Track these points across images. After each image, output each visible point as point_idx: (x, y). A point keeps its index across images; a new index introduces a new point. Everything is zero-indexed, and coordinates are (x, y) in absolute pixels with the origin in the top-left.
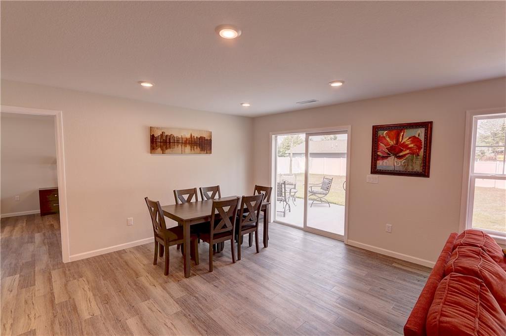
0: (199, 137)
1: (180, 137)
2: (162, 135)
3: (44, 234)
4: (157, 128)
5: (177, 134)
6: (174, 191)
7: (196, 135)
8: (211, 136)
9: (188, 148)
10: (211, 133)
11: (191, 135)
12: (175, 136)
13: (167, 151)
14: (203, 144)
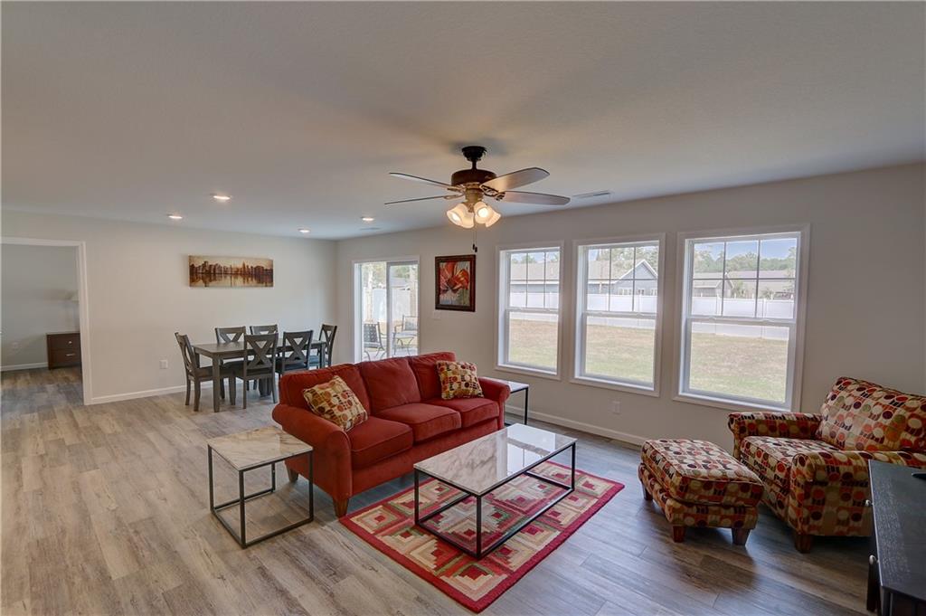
0: (254, 266)
1: (228, 266)
2: (204, 265)
3: (58, 386)
4: (199, 257)
5: (224, 263)
6: (216, 329)
7: (251, 264)
8: (272, 266)
9: (240, 280)
10: (272, 261)
11: (244, 265)
12: (222, 265)
13: (211, 284)
14: (262, 276)
